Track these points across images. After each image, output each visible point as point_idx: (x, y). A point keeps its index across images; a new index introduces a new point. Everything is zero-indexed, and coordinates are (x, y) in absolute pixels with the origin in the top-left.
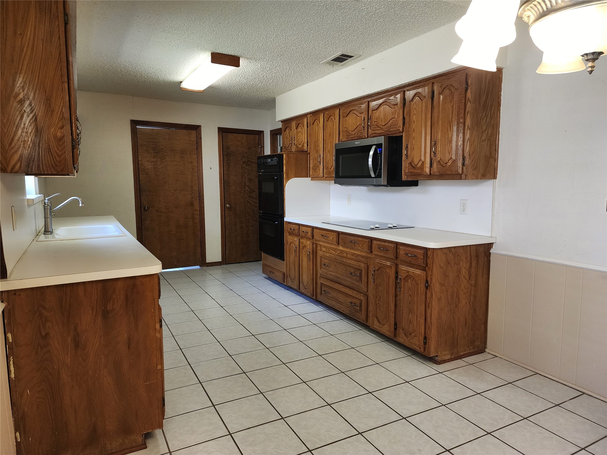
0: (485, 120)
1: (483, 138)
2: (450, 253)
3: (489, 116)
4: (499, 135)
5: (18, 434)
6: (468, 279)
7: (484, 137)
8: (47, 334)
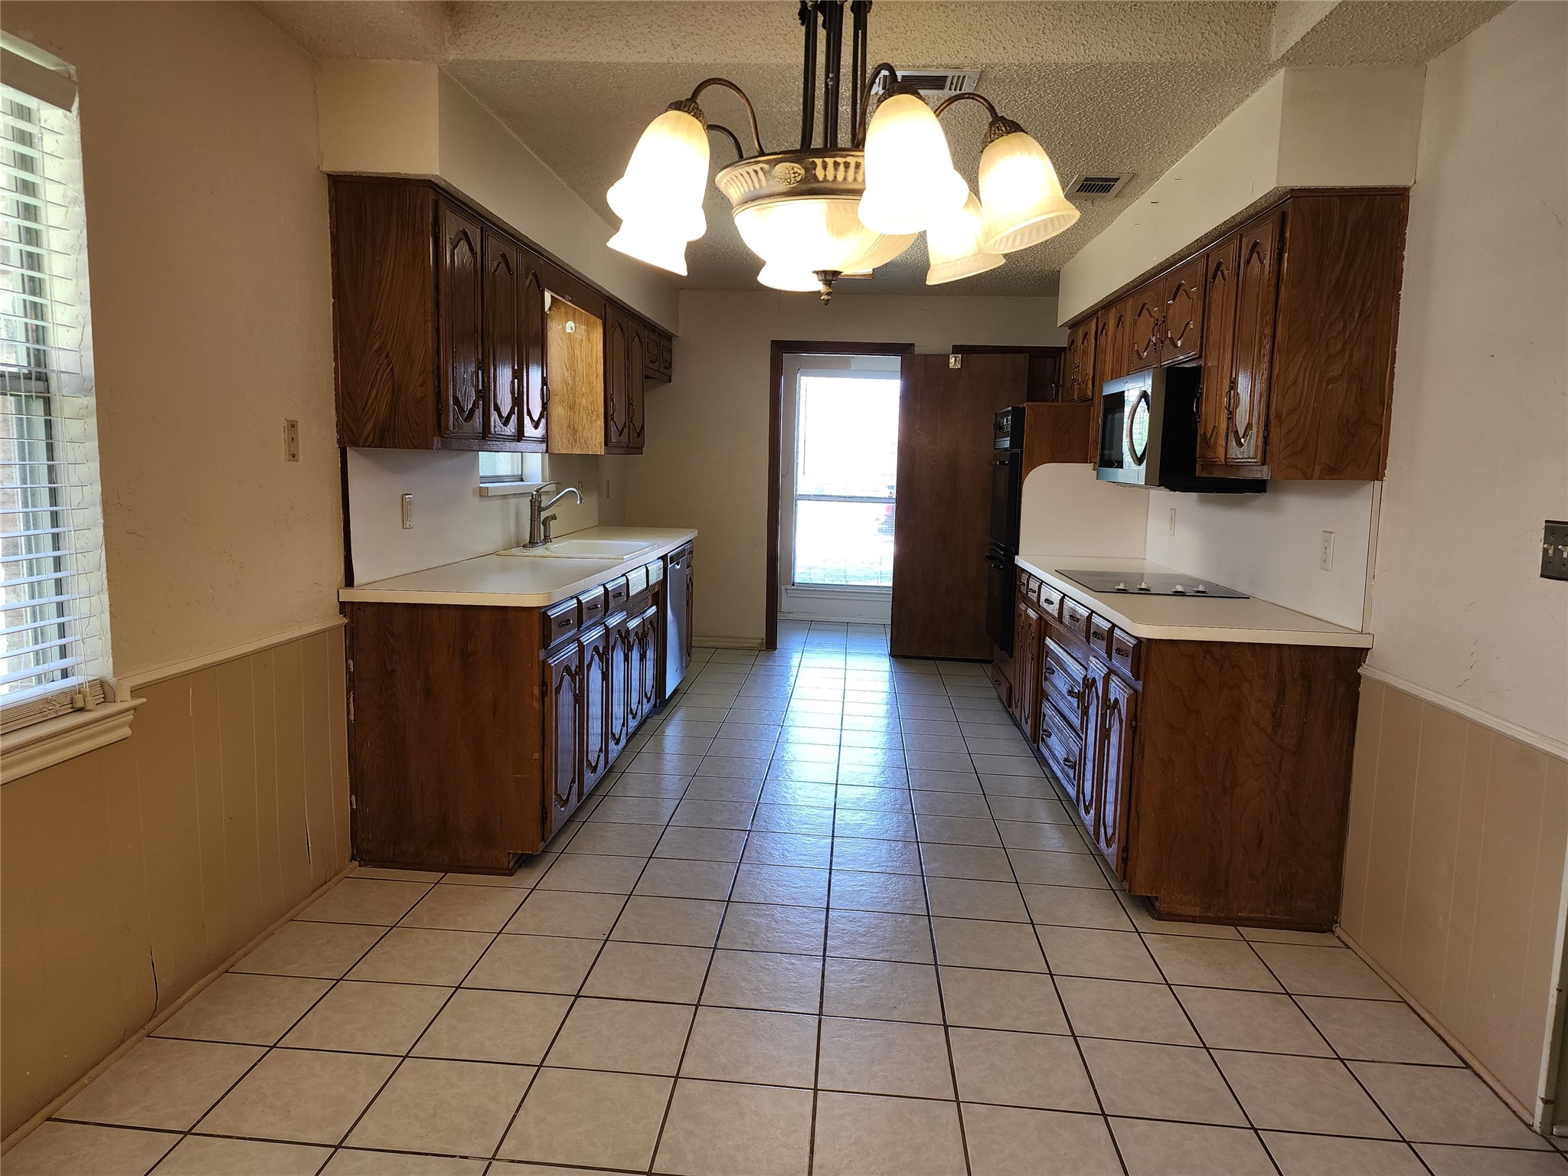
0: (1341, 325)
1: (1332, 374)
2: (1204, 658)
3: (1357, 315)
4: (1393, 362)
5: (353, 798)
6: (1269, 730)
7: (1336, 370)
8: (393, 671)
